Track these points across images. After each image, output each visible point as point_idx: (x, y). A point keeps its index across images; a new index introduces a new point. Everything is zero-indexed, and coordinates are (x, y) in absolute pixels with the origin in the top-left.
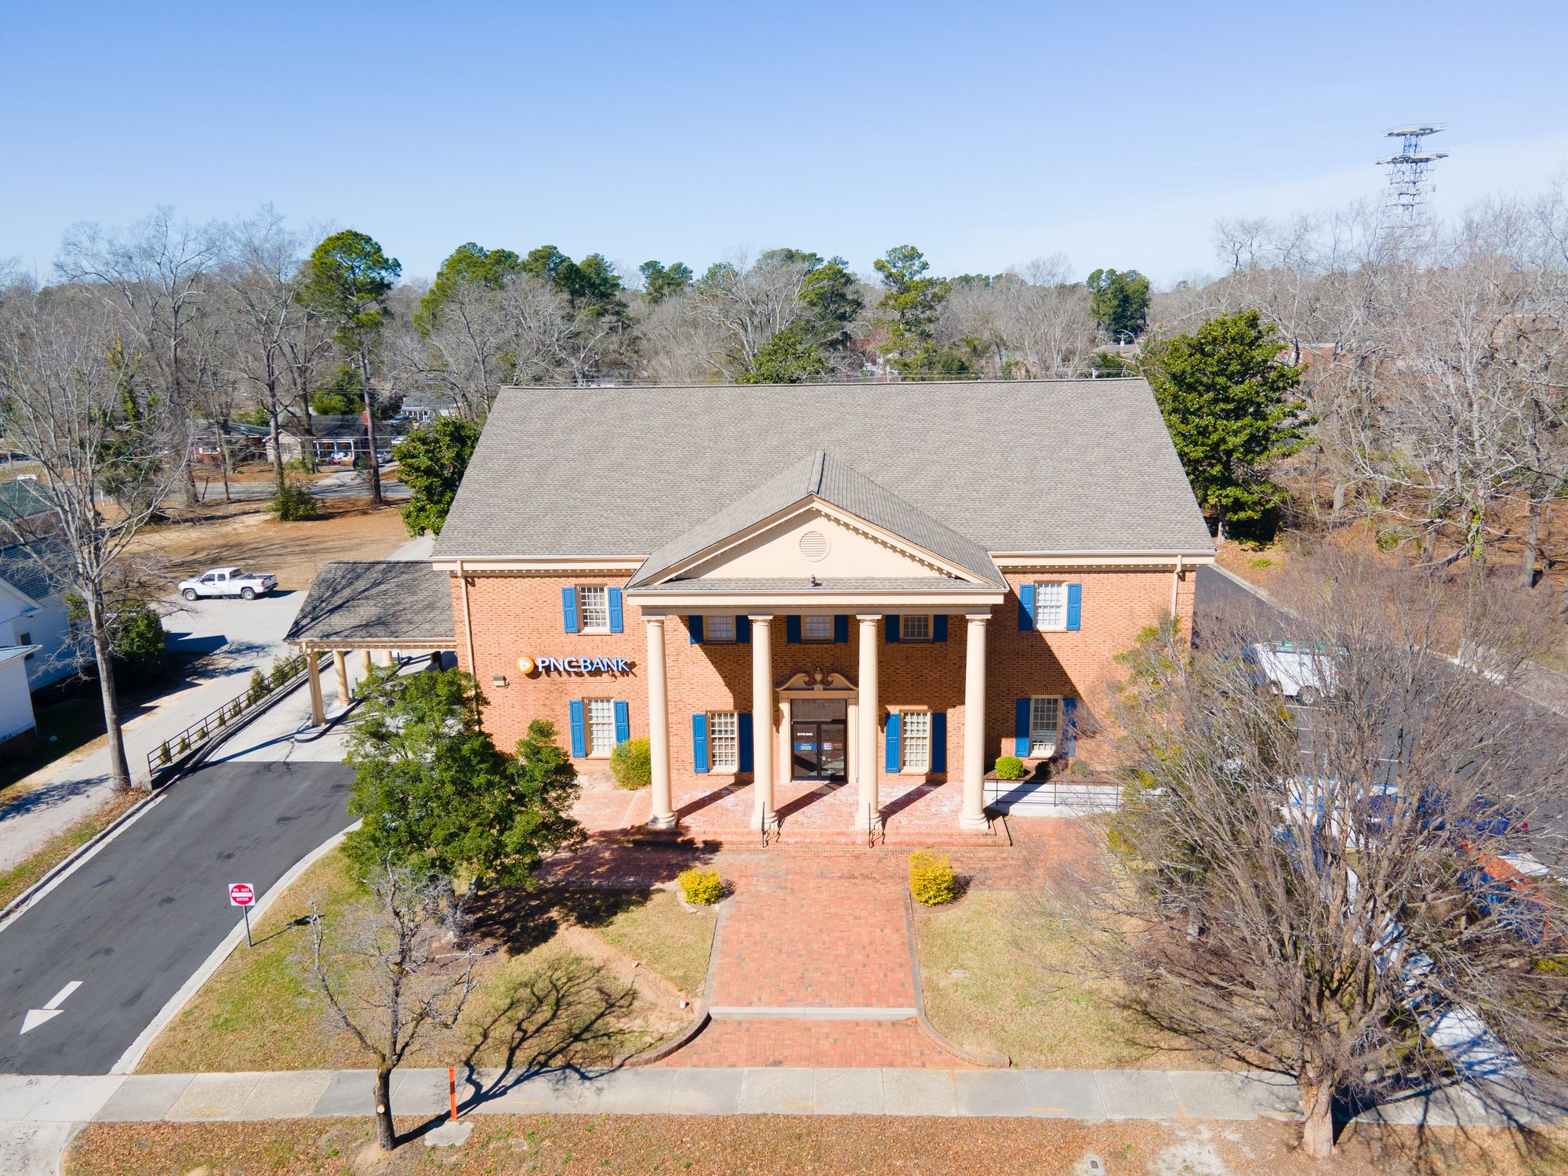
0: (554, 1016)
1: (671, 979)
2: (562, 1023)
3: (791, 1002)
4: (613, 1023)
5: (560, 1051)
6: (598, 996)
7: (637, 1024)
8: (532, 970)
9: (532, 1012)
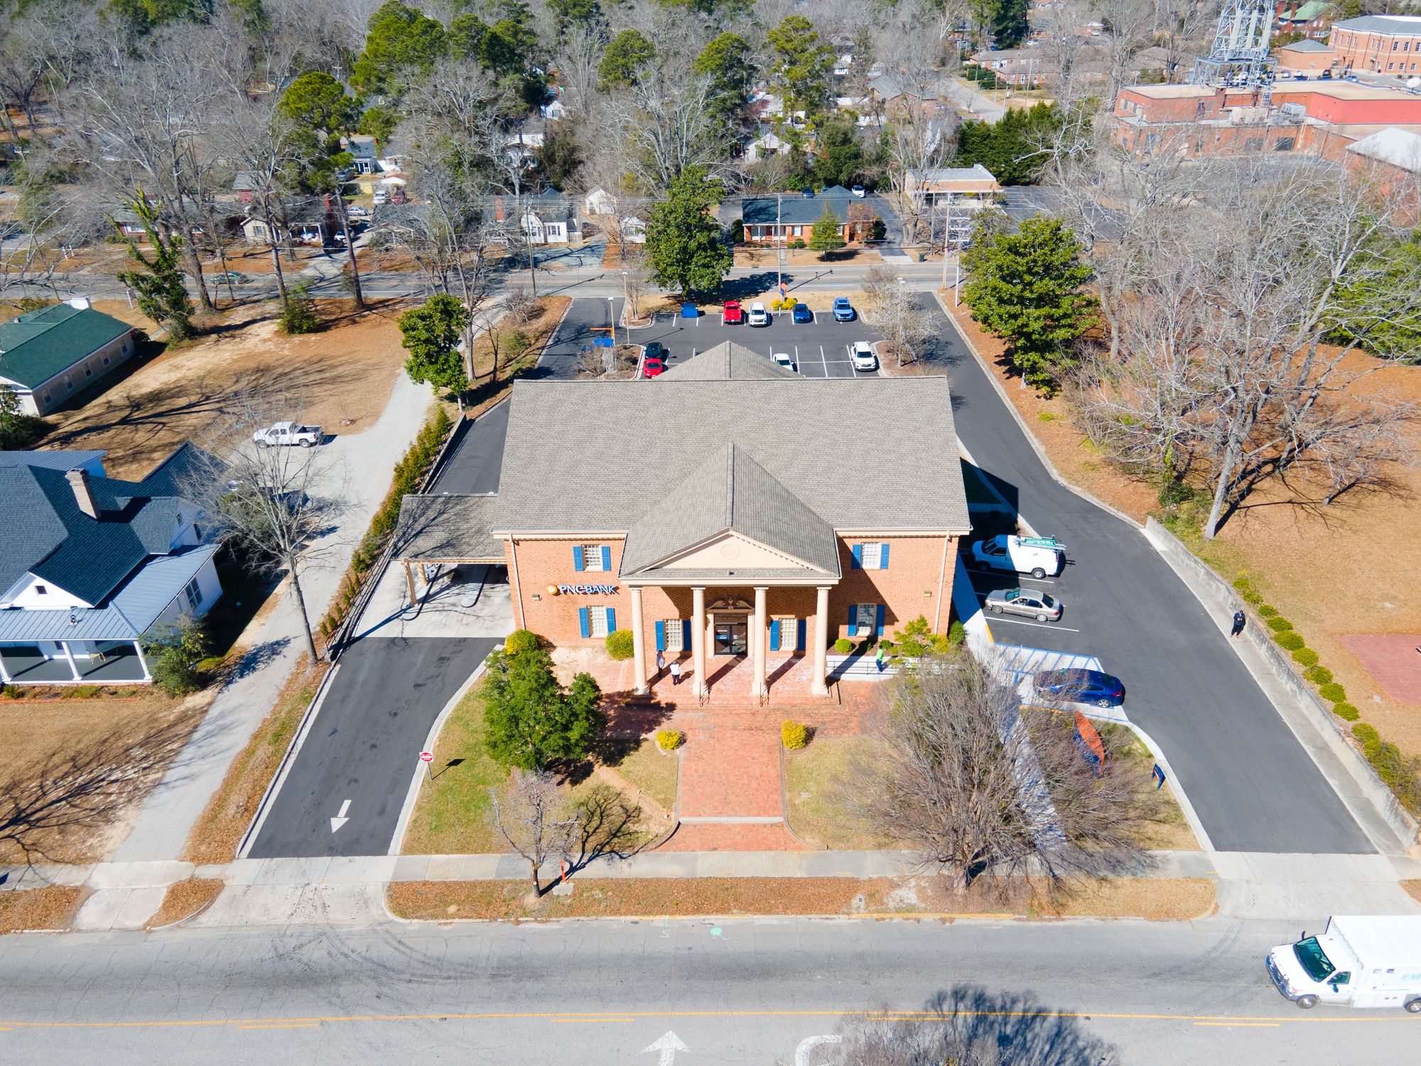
0: (601, 823)
1: (658, 800)
2: (605, 827)
3: (720, 814)
4: (631, 827)
5: (608, 843)
6: (621, 810)
7: (643, 828)
8: (585, 795)
9: (589, 821)
